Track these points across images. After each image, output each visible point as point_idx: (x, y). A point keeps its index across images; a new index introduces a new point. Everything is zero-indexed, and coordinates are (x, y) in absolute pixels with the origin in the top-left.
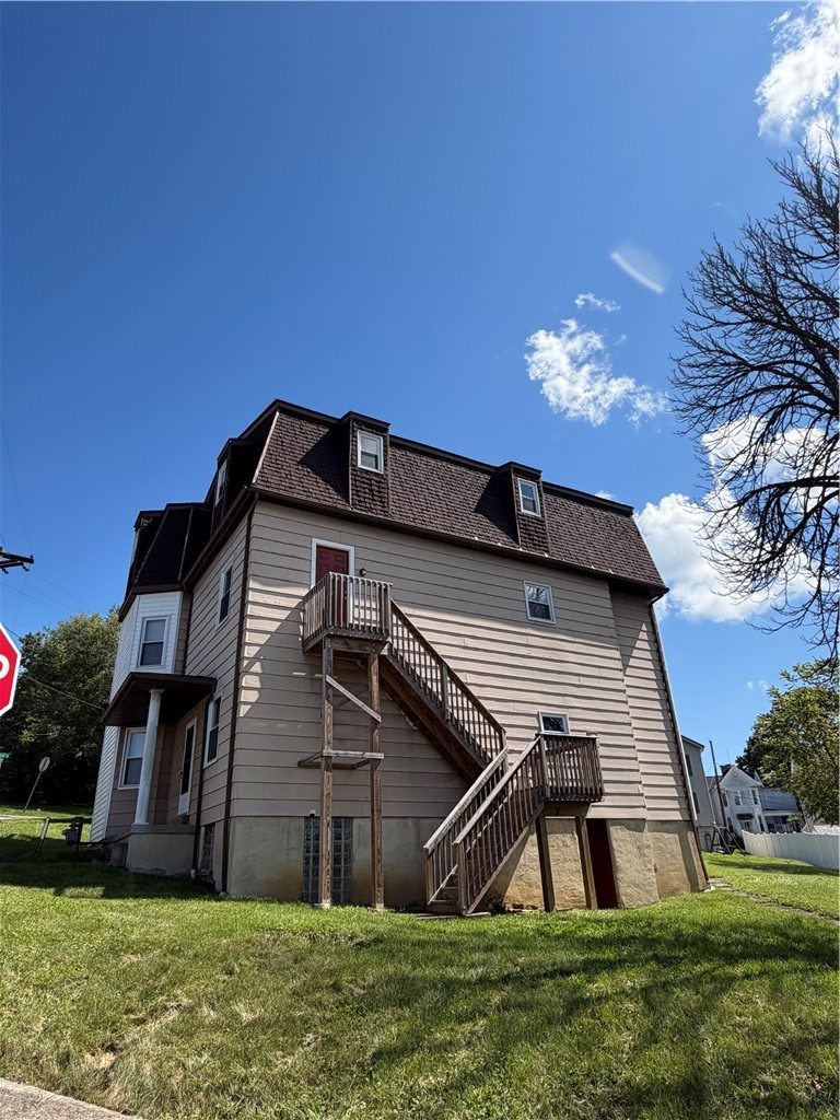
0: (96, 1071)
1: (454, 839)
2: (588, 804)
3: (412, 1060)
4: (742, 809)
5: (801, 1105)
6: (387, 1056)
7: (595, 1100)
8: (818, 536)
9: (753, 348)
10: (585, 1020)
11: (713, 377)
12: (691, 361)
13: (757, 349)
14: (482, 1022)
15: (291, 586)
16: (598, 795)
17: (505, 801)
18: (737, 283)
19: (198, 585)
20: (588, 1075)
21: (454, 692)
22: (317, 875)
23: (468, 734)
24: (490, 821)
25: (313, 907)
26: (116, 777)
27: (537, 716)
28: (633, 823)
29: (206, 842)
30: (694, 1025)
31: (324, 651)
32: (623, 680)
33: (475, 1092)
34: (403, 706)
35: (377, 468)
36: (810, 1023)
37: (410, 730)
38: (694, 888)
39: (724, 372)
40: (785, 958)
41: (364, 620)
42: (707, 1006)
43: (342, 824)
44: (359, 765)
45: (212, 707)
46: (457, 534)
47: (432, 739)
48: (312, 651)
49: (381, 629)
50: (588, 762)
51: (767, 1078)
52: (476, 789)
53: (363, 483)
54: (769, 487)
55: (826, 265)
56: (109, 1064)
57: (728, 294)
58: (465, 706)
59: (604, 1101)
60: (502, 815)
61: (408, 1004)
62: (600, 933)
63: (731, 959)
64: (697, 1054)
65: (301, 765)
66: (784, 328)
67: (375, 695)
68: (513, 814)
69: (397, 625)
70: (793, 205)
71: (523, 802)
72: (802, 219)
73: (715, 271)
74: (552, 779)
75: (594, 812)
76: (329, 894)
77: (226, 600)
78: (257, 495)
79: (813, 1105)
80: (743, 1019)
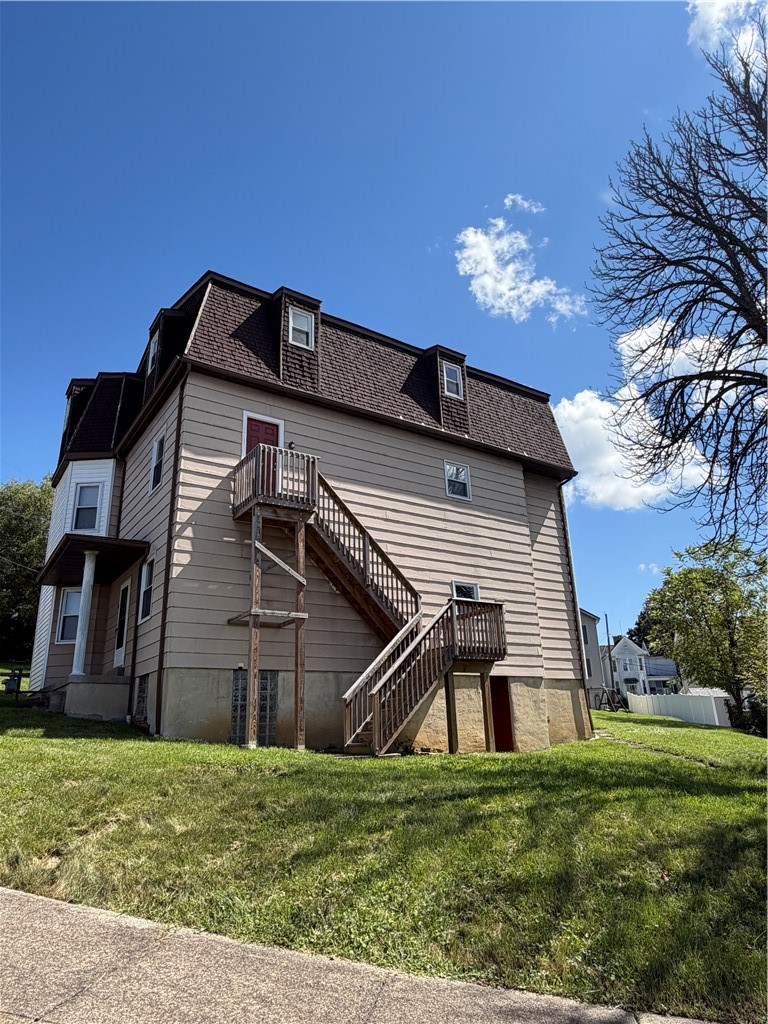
0: (44, 870)
1: (370, 690)
2: (493, 662)
3: (326, 860)
4: (628, 674)
5: (651, 892)
6: (304, 858)
7: (480, 888)
8: (715, 426)
9: (671, 243)
10: (477, 831)
11: (633, 270)
12: (613, 252)
13: (675, 244)
14: (388, 833)
15: (222, 456)
16: (501, 654)
17: (418, 658)
18: (662, 176)
19: (131, 454)
20: (476, 871)
21: (375, 560)
22: (244, 721)
23: (387, 598)
24: (403, 676)
25: (240, 747)
26: (53, 632)
27: (451, 584)
28: (531, 681)
29: (140, 692)
30: (570, 835)
31: (254, 519)
32: (530, 555)
33: (380, 884)
34: (327, 572)
35: (307, 345)
36: (666, 834)
37: (333, 594)
38: (581, 736)
39: (643, 265)
40: (652, 787)
41: (292, 491)
42: (582, 820)
43: (268, 676)
44: (285, 624)
45: (145, 569)
46: (383, 413)
47: (353, 603)
48: (242, 518)
49: (308, 499)
50: (494, 625)
51: (625, 873)
52: (392, 648)
53: (294, 359)
54: (676, 379)
55: (745, 162)
56: (54, 865)
57: (653, 187)
58: (385, 573)
59: (489, 890)
60: (415, 671)
61: (324, 818)
62: (496, 768)
63: (606, 787)
64: (570, 855)
65: (230, 622)
66: (702, 225)
67: (302, 560)
68: (424, 669)
69: (323, 497)
70: (721, 99)
71: (434, 659)
72: (728, 114)
73: (642, 163)
74: (461, 641)
75: (497, 671)
76: (255, 737)
77: (158, 468)
78: (189, 366)
79: (661, 892)
80: (611, 830)
